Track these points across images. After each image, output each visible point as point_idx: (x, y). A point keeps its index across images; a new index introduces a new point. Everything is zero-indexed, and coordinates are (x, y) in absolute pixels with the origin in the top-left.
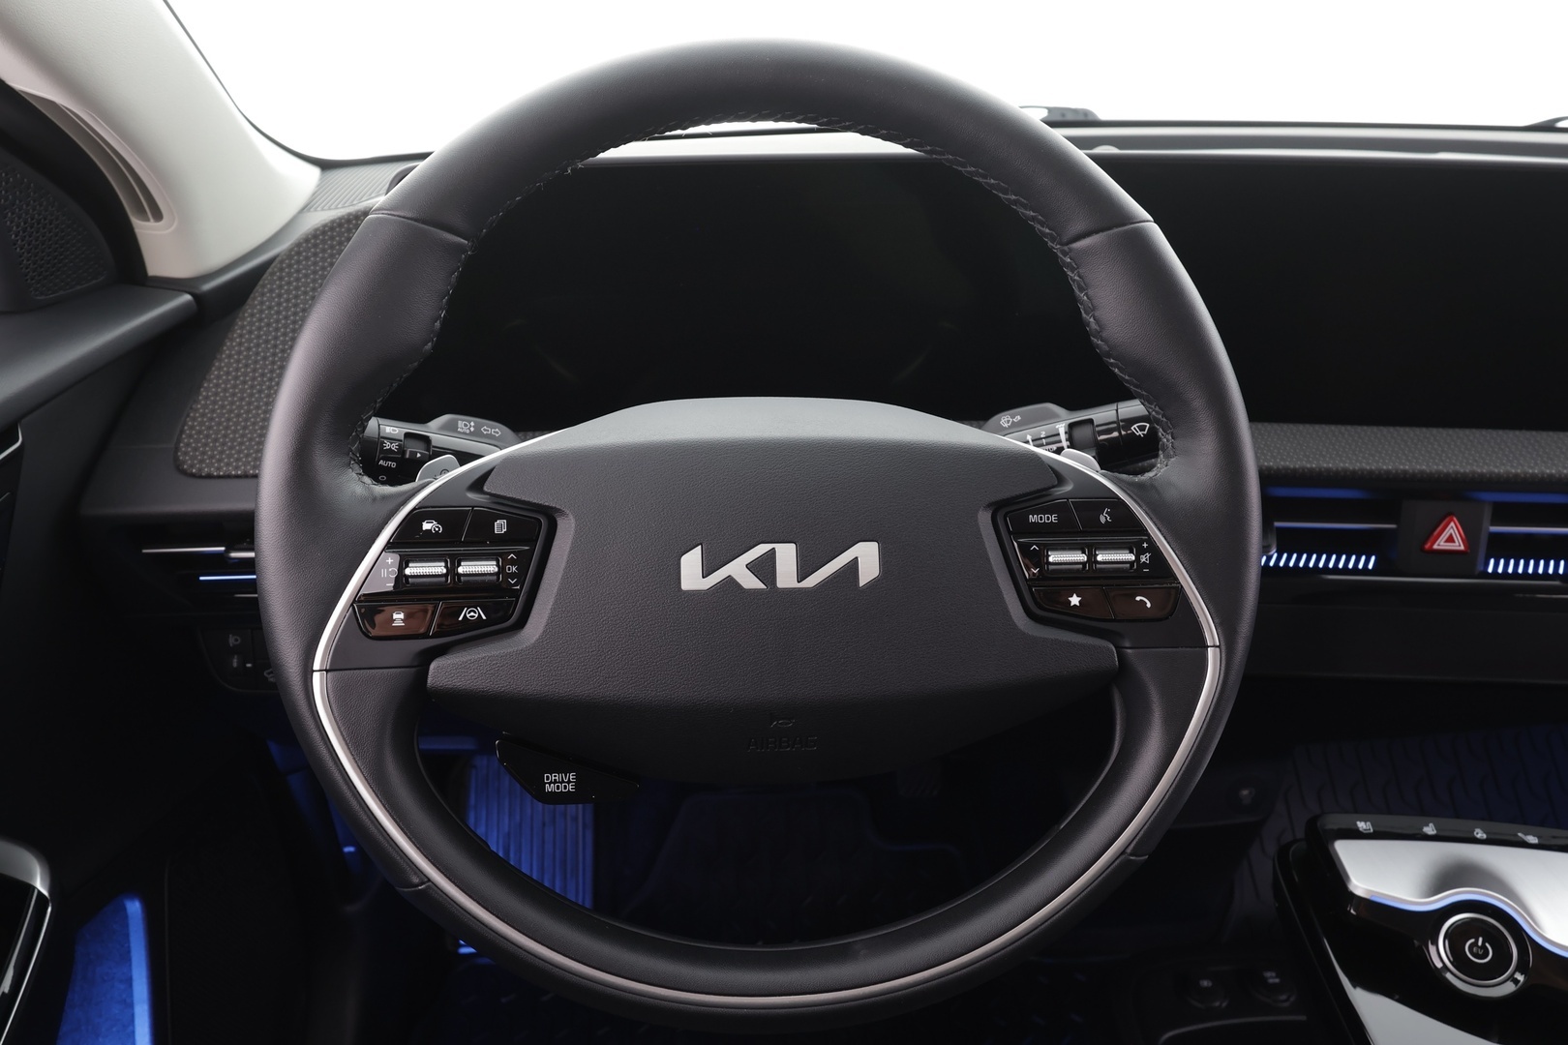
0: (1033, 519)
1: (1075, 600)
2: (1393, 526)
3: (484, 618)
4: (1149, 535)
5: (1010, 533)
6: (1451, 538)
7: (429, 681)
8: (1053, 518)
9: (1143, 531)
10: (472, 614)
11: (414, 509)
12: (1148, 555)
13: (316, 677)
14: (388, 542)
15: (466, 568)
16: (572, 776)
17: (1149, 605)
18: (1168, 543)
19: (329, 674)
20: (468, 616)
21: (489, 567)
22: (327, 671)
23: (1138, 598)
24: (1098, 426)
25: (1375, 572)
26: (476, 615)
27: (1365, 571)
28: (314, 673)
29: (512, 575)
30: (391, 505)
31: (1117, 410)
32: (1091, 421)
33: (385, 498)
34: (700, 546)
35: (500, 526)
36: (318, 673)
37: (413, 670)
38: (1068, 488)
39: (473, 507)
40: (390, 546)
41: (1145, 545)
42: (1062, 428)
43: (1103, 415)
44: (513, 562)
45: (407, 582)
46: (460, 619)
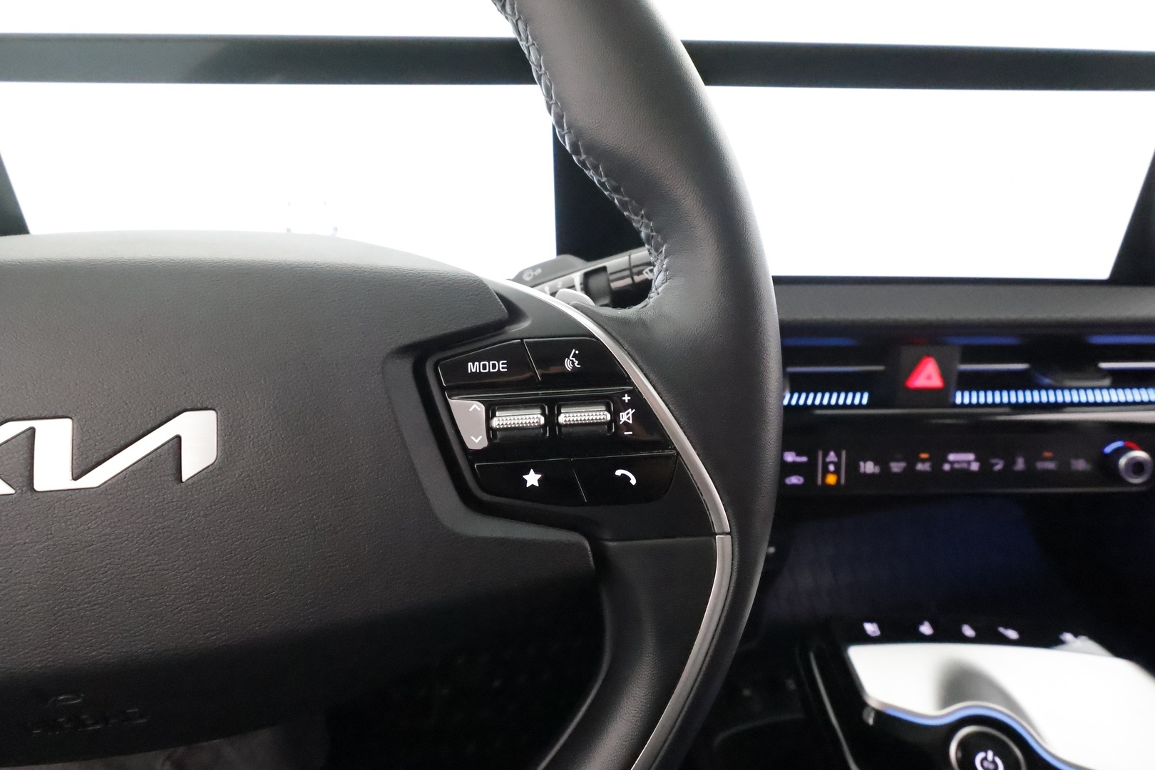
0: (473, 367)
1: (532, 479)
2: (880, 368)
4: (632, 384)
5: (442, 389)
6: (928, 376)
8: (501, 366)
9: (624, 379)
12: (631, 412)
17: (633, 481)
18: (659, 394)
23: (619, 472)
24: (612, 274)
25: (868, 406)
27: (860, 406)
31: (630, 256)
32: (604, 269)
38: (525, 325)
41: (626, 398)
42: (577, 278)
43: (614, 263)
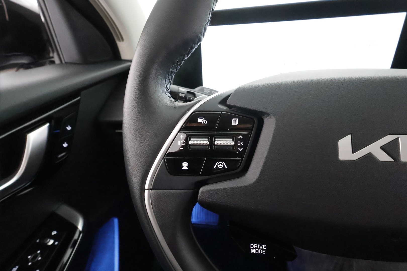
3: (226, 167)
7: (199, 197)
10: (220, 165)
11: (194, 112)
13: (146, 192)
14: (181, 128)
15: (218, 142)
16: (264, 246)
19: (153, 191)
20: (218, 166)
21: (229, 142)
22: (151, 189)
26: (222, 166)
28: (145, 190)
29: (241, 147)
30: (183, 111)
33: (180, 107)
34: (350, 135)
35: (235, 122)
36: (147, 190)
37: (192, 191)
39: (222, 112)
40: (182, 129)
44: (240, 140)
45: (190, 147)
46: (215, 167)
